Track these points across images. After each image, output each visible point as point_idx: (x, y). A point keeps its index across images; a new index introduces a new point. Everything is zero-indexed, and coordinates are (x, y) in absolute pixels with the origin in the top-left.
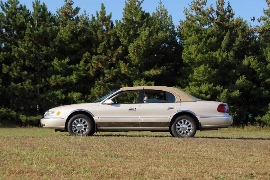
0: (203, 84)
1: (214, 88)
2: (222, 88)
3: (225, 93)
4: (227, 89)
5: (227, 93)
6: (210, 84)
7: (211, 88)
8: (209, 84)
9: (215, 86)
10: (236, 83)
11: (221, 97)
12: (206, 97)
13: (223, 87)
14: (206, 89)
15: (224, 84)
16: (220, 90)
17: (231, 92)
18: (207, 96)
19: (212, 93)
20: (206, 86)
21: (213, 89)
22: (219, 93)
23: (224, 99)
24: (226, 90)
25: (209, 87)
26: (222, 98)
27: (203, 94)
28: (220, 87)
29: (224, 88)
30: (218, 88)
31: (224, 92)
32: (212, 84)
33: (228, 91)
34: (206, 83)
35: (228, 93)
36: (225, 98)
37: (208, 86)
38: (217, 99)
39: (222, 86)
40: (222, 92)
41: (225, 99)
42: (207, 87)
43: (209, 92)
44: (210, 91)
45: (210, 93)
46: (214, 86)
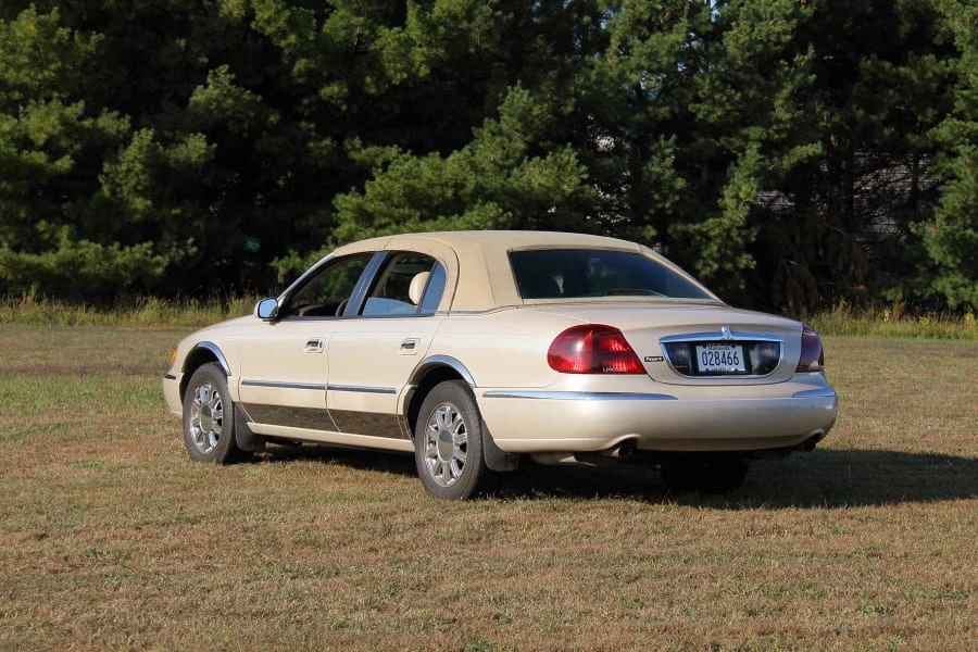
0: (37, 106)
1: (87, 123)
2: (125, 124)
3: (140, 148)
4: (149, 129)
5: (152, 150)
6: (69, 105)
7: (73, 124)
8: (67, 103)
9: (96, 116)
10: (193, 98)
11: (124, 167)
12: (52, 166)
13: (131, 121)
14: (50, 129)
15: (138, 107)
16: (119, 132)
17: (167, 142)
18: (59, 163)
19: (78, 147)
20: (48, 114)
21: (88, 129)
22: (116, 149)
23: (137, 175)
24: (145, 136)
25: (64, 121)
26: (129, 171)
27: (34, 154)
28: (119, 117)
29: (136, 126)
30: (109, 122)
31: (136, 141)
32: (81, 104)
33: (153, 141)
34: (48, 100)
35: (156, 147)
36: (144, 172)
37: (62, 115)
38: (107, 175)
39: (128, 117)
40: (127, 141)
41: (141, 177)
42: (54, 119)
43: (64, 143)
44: (68, 136)
45: (71, 146)
46: (92, 112)
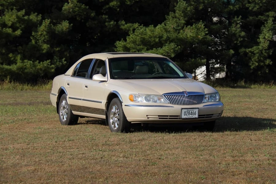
0: (8, 12)
1: (26, 18)
2: (40, 18)
3: (45, 26)
4: (48, 19)
5: (49, 27)
6: (19, 11)
7: (21, 18)
8: (19, 10)
9: (29, 15)
10: (63, 8)
11: (40, 33)
12: (14, 33)
13: (42, 16)
14: (13, 20)
15: (44, 11)
16: (37, 21)
17: (55, 24)
18: (16, 32)
19: (23, 26)
20: (12, 15)
21: (26, 20)
22: (36, 27)
23: (44, 36)
24: (47, 22)
25: (18, 17)
26: (41, 35)
27: (7, 29)
28: (37, 15)
29: (43, 18)
30: (33, 17)
31: (44, 24)
32: (24, 11)
33: (50, 23)
34: (12, 9)
35: (51, 26)
36: (47, 35)
37: (17, 15)
38: (33, 36)
39: (41, 15)
40: (41, 24)
41: (46, 37)
42: (14, 17)
43: (18, 25)
44: (19, 23)
45: (21, 26)
46: (28, 14)
